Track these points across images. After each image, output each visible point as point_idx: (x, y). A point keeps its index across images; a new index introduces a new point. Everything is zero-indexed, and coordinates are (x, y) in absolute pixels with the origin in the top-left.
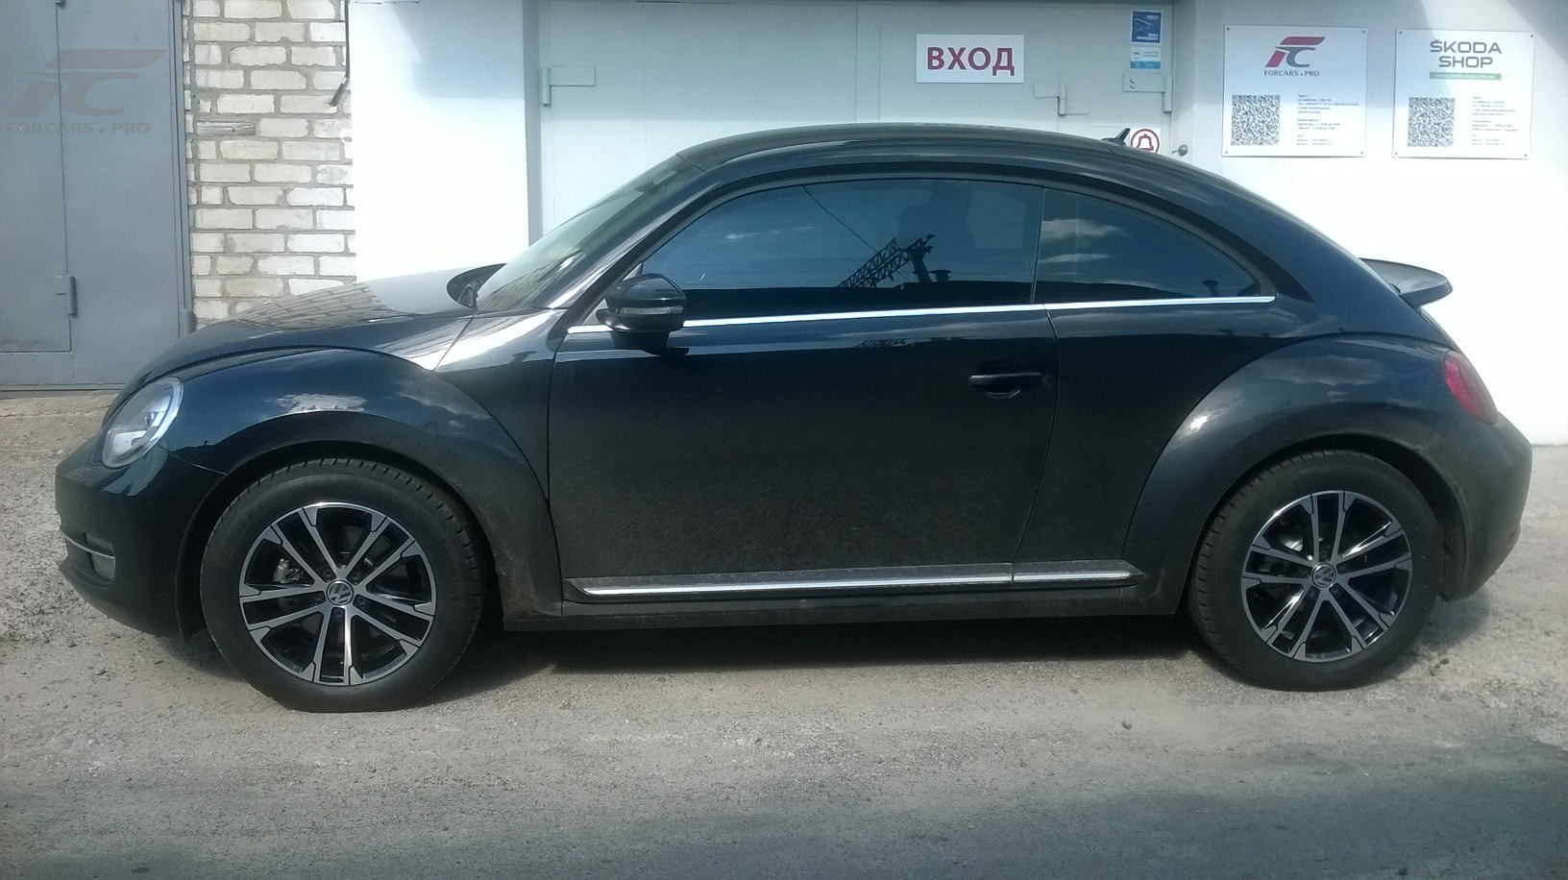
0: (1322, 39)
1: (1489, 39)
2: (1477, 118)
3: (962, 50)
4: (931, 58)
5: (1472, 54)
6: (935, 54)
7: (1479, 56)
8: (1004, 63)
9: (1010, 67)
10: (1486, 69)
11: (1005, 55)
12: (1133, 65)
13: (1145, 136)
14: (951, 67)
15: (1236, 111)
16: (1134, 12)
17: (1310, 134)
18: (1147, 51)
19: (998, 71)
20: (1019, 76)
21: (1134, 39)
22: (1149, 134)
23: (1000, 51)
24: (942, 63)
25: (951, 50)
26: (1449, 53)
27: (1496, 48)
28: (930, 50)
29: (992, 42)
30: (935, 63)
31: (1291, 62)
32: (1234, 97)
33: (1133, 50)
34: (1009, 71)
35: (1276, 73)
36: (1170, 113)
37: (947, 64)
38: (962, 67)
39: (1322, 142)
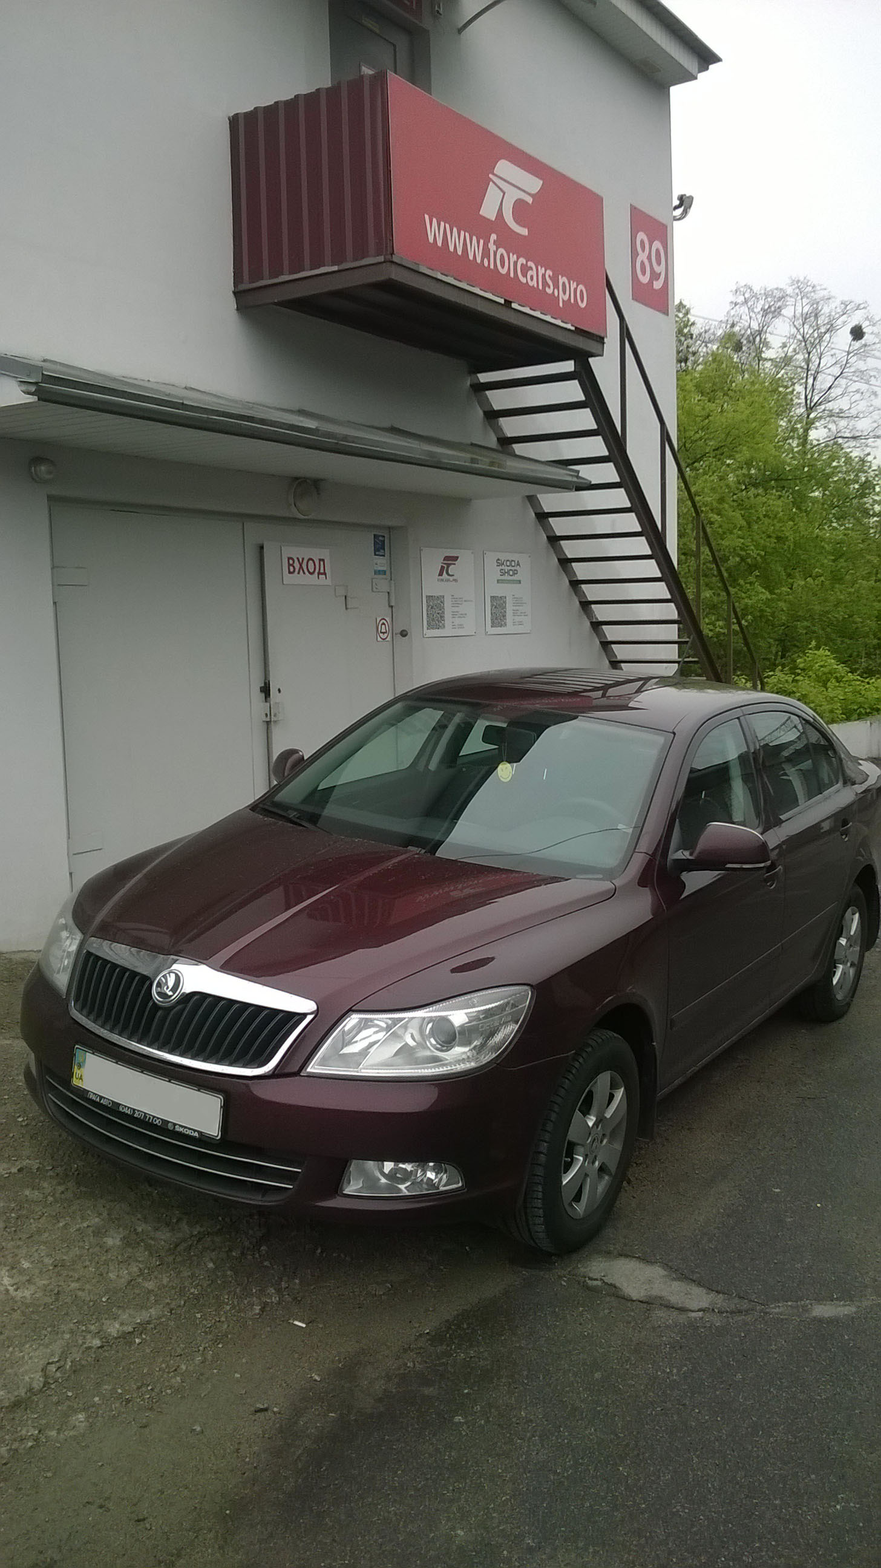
0: (457, 557)
1: (515, 557)
2: (515, 608)
3: (303, 559)
4: (289, 565)
5: (509, 568)
6: (291, 562)
7: (513, 568)
8: (322, 571)
9: (325, 574)
10: (515, 578)
11: (322, 563)
12: (378, 572)
13: (383, 624)
14: (299, 573)
15: (428, 606)
16: (375, 535)
17: (457, 621)
18: (381, 563)
19: (320, 576)
20: (328, 582)
21: (375, 555)
22: (385, 622)
23: (320, 560)
24: (294, 567)
25: (298, 559)
26: (503, 567)
27: (518, 564)
28: (289, 559)
29: (316, 553)
30: (292, 569)
31: (448, 575)
32: (427, 596)
33: (375, 561)
34: (324, 576)
35: (442, 580)
36: (392, 607)
37: (297, 570)
38: (304, 573)
39: (461, 626)
